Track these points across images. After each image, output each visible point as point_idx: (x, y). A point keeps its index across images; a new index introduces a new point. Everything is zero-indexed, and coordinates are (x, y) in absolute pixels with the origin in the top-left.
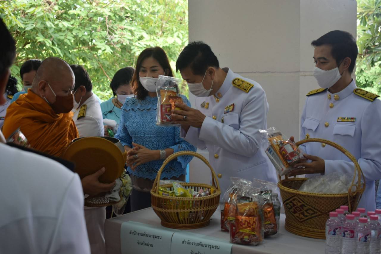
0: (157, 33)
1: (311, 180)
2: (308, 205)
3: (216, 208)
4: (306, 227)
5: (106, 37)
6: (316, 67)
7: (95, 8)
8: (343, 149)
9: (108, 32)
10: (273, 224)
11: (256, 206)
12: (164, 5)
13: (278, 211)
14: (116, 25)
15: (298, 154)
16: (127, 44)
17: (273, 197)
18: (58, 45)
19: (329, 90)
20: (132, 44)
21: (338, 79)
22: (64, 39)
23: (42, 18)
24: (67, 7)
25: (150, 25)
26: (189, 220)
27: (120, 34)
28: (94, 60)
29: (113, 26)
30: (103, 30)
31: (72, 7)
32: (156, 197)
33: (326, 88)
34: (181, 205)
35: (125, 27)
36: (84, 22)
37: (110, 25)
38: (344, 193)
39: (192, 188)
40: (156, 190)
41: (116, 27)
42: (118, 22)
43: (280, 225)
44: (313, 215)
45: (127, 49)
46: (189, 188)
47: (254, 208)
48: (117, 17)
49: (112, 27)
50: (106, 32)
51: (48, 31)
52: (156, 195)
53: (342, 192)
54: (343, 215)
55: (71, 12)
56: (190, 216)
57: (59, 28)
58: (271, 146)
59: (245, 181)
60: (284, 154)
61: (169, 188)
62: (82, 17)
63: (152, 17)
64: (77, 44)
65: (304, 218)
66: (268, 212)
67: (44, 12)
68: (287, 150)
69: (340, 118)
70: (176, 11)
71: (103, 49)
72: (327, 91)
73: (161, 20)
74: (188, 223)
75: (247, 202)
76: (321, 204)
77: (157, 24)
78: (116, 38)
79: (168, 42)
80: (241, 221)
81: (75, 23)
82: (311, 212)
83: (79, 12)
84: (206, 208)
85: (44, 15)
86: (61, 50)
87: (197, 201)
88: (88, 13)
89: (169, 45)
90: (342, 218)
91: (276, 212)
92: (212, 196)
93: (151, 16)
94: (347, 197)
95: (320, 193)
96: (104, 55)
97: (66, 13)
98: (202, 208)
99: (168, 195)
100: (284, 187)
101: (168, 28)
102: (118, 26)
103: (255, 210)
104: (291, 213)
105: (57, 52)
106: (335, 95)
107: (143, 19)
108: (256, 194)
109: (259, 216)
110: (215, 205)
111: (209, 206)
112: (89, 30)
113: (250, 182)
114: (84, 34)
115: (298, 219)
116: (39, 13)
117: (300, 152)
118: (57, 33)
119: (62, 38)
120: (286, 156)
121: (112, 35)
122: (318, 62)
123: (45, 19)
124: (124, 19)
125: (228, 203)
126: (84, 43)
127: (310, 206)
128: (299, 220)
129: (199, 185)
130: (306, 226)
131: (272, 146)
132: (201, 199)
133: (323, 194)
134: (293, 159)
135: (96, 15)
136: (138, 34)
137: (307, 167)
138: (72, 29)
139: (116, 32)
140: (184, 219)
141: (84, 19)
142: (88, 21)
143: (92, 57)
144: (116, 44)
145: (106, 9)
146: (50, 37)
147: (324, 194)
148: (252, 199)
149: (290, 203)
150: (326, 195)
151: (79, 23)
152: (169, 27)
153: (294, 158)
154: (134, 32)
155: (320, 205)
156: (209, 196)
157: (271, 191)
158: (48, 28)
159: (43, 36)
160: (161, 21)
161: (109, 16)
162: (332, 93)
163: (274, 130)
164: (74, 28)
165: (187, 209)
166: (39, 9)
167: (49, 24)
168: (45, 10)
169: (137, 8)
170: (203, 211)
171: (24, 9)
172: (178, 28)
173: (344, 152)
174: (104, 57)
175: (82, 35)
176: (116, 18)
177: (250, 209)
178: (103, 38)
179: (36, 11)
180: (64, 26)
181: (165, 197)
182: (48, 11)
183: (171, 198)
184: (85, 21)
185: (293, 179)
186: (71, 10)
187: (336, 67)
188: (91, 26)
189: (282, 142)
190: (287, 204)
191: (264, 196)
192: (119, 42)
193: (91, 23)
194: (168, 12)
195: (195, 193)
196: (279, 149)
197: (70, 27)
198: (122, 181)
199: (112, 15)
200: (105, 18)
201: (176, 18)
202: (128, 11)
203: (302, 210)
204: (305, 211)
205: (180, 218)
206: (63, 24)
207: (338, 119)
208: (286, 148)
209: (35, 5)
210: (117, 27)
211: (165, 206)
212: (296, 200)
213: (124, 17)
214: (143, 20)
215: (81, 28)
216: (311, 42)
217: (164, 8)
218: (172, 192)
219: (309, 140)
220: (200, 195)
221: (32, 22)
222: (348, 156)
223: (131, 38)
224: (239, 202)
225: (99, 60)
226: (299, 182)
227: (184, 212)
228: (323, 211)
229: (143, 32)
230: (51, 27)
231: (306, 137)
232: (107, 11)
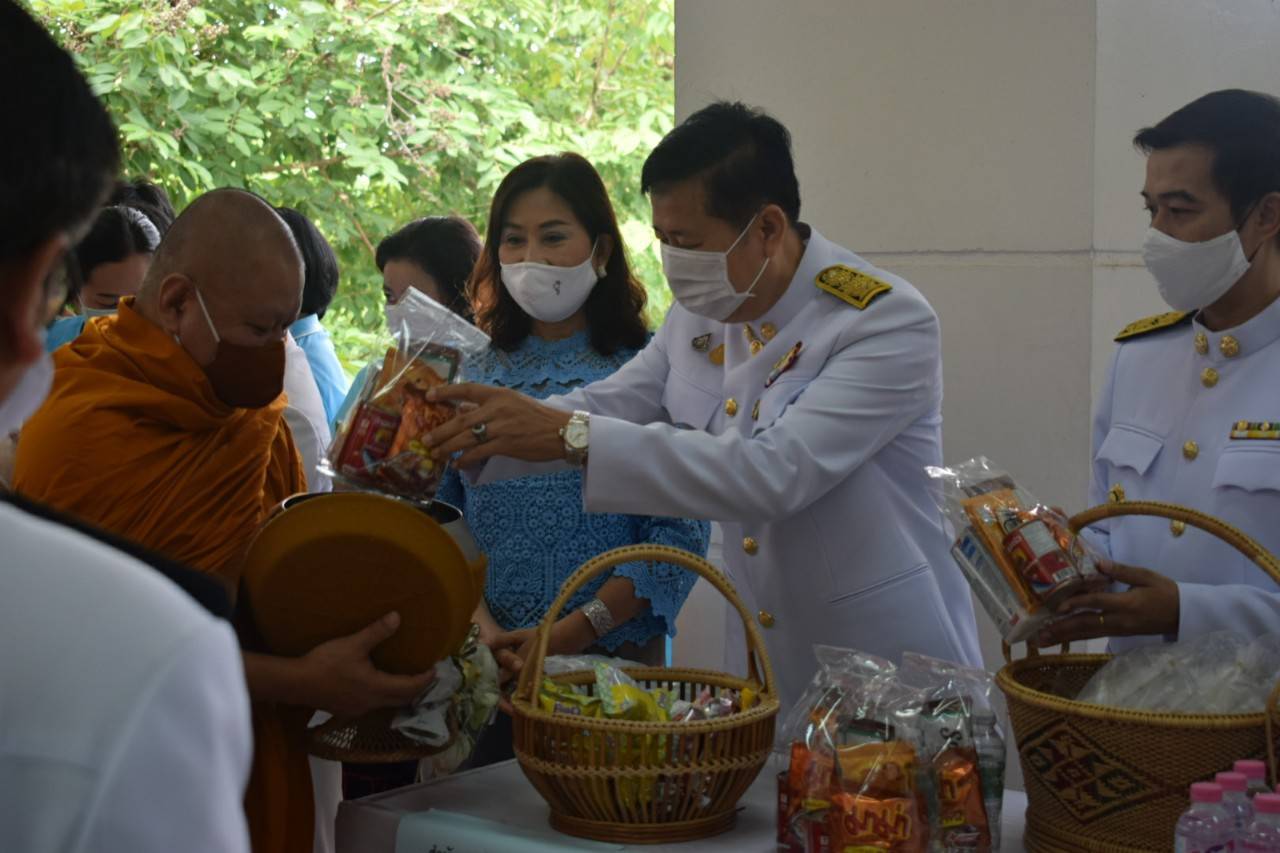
0: (578, 113)
1: (1127, 659)
2: (1111, 757)
3: (761, 765)
4: (1104, 844)
5: (384, 128)
6: (1153, 229)
7: (345, 19)
8: (1247, 542)
9: (390, 108)
10: (973, 829)
11: (907, 758)
12: (604, 8)
13: (995, 780)
14: (419, 81)
15: (1075, 561)
16: (460, 155)
17: (978, 724)
18: (205, 155)
19: (1202, 320)
20: (481, 153)
21: (1237, 274)
22: (227, 133)
23: (145, 52)
24: (240, 14)
25: (553, 84)
26: (654, 807)
27: (435, 116)
28: (338, 211)
29: (409, 86)
30: (373, 102)
31: (260, 13)
32: (529, 719)
33: (1189, 310)
34: (624, 751)
35: (456, 89)
36: (301, 72)
37: (398, 83)
38: (1252, 712)
39: (670, 688)
40: (531, 693)
41: (421, 89)
42: (429, 73)
43: (1005, 833)
44: (1130, 797)
45: (462, 173)
46: (660, 686)
47: (902, 764)
48: (427, 51)
49: (407, 89)
50: (383, 107)
51: (166, 101)
52: (532, 711)
53: (1245, 708)
54: (1243, 797)
55: (254, 32)
56: (658, 793)
57: (207, 91)
58: (971, 529)
59: (869, 663)
60: (1020, 559)
61: (585, 688)
62: (293, 51)
63: (558, 55)
64: (275, 155)
65: (1095, 807)
66: (955, 781)
67: (154, 29)
68: (1031, 545)
69: (1241, 424)
70: (648, 32)
71: (372, 170)
72: (1194, 322)
73: (594, 65)
74: (650, 822)
75: (876, 742)
76: (1159, 753)
77: (577, 80)
78: (420, 132)
79: (615, 148)
80: (851, 813)
81: (270, 74)
82: (1121, 784)
83: (283, 34)
84: (722, 763)
85: (153, 44)
86: (213, 176)
87: (686, 738)
88: (318, 38)
89: (622, 158)
90: (1240, 809)
91: (988, 784)
92: (744, 717)
93: (553, 51)
94: (1261, 728)
95: (1160, 710)
96: (376, 193)
97: (235, 36)
98: (705, 763)
99: (576, 711)
100: (1021, 687)
101: (616, 97)
102: (429, 85)
103: (904, 772)
104: (1048, 784)
105: (197, 181)
106: (1224, 337)
107: (522, 58)
108: (910, 713)
109: (920, 796)
110: (757, 754)
111: (732, 754)
112: (322, 101)
113: (891, 665)
114: (302, 117)
115: (1073, 810)
116: (133, 33)
117: (1082, 552)
118: (201, 112)
119: (219, 129)
120: (1028, 568)
121: (405, 119)
122: (1161, 209)
123: (154, 59)
124: (453, 59)
125: (802, 745)
126: (301, 148)
127: (1118, 760)
128: (1077, 814)
129: (700, 676)
130: (1103, 840)
131: (976, 528)
132: (702, 728)
133: (1167, 716)
134: (1057, 579)
135: (347, 42)
136: (502, 118)
137: (1110, 609)
138: (257, 94)
139: (420, 107)
140: (638, 804)
141: (302, 57)
142: (316, 68)
143: (331, 200)
144: (420, 154)
145: (383, 20)
146: (173, 125)
147: (1174, 716)
148: (892, 729)
149: (1045, 751)
150: (1179, 717)
151: (281, 74)
152: (620, 91)
153: (1059, 577)
154: (487, 107)
155: (1158, 756)
156: (732, 716)
157: (969, 700)
158: (167, 91)
159: (149, 120)
160: (592, 70)
161: (397, 48)
162: (1214, 329)
163: (986, 467)
164: (266, 92)
165: (649, 768)
166: (133, 21)
167: (169, 76)
168: (155, 24)
169: (500, 18)
170: (711, 773)
171: (76, 19)
172: (656, 96)
173: (1251, 554)
174: (376, 205)
175: (292, 121)
176: (420, 58)
177: (884, 767)
178: (369, 130)
179: (124, 28)
180: (227, 85)
181: (564, 718)
182: (166, 29)
183: (587, 723)
184: (307, 67)
185: (1060, 656)
186: (254, 24)
187: (1229, 230)
188: (328, 86)
189: (1014, 514)
190: (1031, 752)
191: (943, 720)
192: (432, 144)
193: (328, 73)
194: (621, 35)
195: (678, 706)
196: (1001, 540)
197: (250, 88)
198: (461, 668)
199: (407, 44)
200: (380, 55)
201: (649, 57)
202: (465, 32)
203: (1089, 774)
204: (1099, 783)
205: (620, 802)
206: (222, 78)
207: (1235, 427)
208: (1028, 537)
209: (121, 5)
210: (426, 89)
211: (563, 753)
212: (1066, 737)
213: (452, 54)
214: (524, 65)
215: (292, 93)
216: (1134, 134)
217: (605, 18)
218: (592, 699)
219: (1121, 509)
220: (699, 714)
221: (108, 68)
222: (1265, 569)
223: (477, 132)
224: (845, 743)
225: (355, 215)
226: (1082, 667)
227: (637, 779)
228: (1170, 779)
229: (523, 108)
230: (176, 88)
231: (1113, 497)
232: (390, 30)
